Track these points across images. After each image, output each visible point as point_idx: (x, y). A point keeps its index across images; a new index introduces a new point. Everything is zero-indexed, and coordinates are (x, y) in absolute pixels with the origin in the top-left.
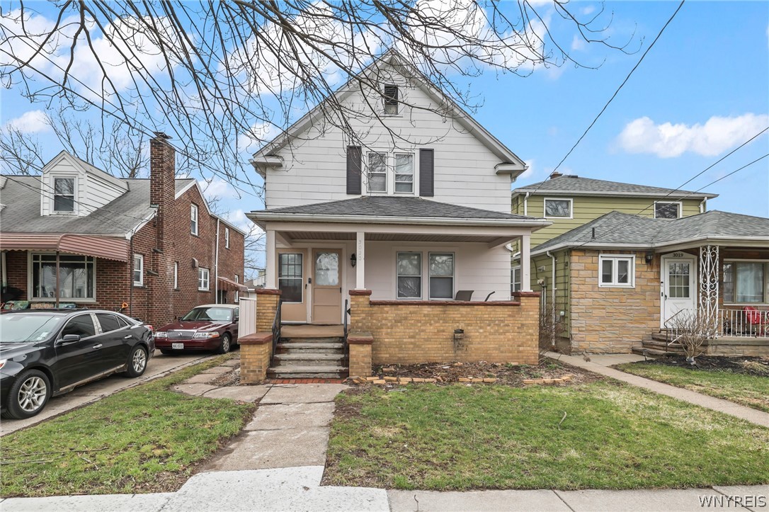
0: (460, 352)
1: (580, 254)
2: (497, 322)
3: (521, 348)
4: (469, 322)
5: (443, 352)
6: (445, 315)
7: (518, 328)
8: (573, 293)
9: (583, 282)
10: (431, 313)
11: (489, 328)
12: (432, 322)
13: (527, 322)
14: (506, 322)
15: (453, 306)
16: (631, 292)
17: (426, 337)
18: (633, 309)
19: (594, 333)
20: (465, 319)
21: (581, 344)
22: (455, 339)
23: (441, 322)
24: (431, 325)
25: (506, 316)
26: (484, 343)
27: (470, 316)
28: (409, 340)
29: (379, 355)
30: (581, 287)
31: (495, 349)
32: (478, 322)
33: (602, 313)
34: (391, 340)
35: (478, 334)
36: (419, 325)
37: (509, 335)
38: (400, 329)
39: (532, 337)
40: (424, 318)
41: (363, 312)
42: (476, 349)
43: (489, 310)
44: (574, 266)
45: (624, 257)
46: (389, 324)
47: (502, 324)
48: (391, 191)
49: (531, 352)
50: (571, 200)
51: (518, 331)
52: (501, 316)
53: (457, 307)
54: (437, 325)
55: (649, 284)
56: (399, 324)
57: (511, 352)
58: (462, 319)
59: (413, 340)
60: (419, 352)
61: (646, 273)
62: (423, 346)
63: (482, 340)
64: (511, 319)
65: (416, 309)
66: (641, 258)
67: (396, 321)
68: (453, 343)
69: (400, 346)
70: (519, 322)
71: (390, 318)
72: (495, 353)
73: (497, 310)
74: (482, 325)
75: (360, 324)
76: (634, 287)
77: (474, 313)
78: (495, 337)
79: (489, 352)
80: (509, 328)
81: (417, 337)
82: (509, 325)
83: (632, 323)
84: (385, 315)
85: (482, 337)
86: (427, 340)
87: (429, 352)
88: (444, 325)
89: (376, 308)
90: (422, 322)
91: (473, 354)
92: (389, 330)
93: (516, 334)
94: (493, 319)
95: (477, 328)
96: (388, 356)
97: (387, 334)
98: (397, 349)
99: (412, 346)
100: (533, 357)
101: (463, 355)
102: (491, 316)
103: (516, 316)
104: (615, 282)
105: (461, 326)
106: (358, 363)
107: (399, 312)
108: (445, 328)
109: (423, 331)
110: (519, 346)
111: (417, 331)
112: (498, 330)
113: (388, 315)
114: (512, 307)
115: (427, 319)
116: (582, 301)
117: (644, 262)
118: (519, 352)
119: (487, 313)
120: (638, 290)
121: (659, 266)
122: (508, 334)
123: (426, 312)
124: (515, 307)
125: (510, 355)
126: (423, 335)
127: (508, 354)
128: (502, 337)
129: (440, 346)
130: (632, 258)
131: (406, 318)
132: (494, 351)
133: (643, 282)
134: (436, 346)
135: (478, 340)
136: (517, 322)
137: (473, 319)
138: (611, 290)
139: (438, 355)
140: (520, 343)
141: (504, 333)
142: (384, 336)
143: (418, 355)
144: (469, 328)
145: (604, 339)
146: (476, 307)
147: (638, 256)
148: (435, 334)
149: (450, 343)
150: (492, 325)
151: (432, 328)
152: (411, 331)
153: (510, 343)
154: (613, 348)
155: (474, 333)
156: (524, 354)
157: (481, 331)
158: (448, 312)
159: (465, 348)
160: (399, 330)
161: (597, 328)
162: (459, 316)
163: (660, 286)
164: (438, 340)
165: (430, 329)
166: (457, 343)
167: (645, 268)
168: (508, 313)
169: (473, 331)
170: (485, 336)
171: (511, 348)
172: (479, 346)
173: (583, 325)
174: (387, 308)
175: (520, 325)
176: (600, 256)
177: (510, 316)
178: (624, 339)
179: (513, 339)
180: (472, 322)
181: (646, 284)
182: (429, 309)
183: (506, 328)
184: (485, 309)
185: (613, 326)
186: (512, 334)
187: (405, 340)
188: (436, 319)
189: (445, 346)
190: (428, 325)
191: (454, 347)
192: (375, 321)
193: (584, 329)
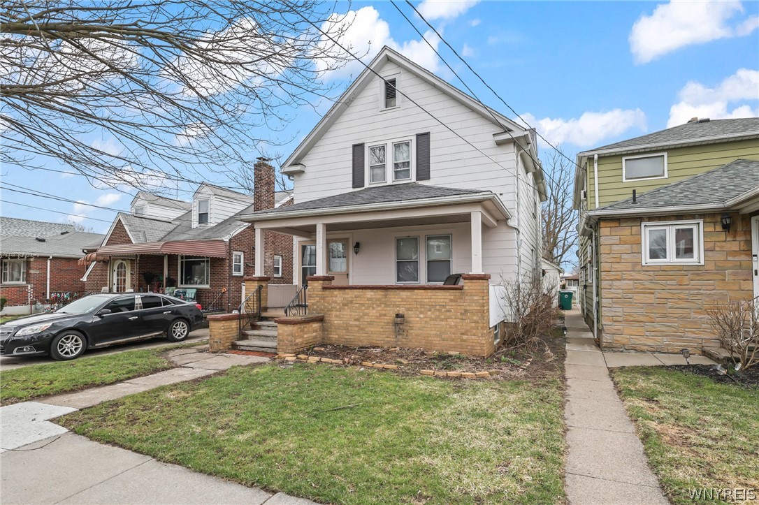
0: (400, 337)
1: (612, 224)
2: (438, 307)
3: (465, 337)
4: (409, 306)
5: (384, 336)
6: (386, 300)
7: (461, 314)
8: (603, 273)
9: (618, 260)
10: (373, 297)
11: (429, 313)
12: (375, 306)
13: (470, 308)
14: (448, 307)
15: (393, 290)
16: (696, 270)
17: (369, 320)
18: (702, 294)
19: (637, 324)
20: (405, 303)
21: (618, 338)
22: (396, 324)
23: (383, 305)
24: (373, 308)
25: (448, 300)
26: (425, 329)
27: (410, 300)
28: (355, 323)
29: (331, 336)
30: (615, 266)
31: (437, 336)
32: (419, 307)
33: (650, 299)
34: (339, 322)
35: (418, 319)
36: (363, 308)
37: (452, 322)
38: (347, 312)
39: (477, 325)
40: (367, 302)
41: (317, 295)
42: (416, 335)
43: (429, 294)
44: (603, 240)
45: (684, 224)
46: (338, 307)
47: (443, 310)
48: (390, 179)
49: (476, 341)
50: (665, 154)
51: (460, 317)
52: (442, 300)
53: (398, 291)
54: (379, 308)
55: (729, 258)
56: (346, 307)
57: (453, 340)
58: (402, 303)
59: (357, 323)
60: (363, 335)
61: (724, 244)
62: (367, 330)
63: (423, 325)
64: (453, 304)
65: (360, 293)
66: (715, 223)
67: (344, 305)
68: (394, 327)
69: (347, 328)
70: (462, 307)
71: (338, 302)
72: (436, 341)
73: (438, 294)
74: (422, 310)
75: (315, 307)
76: (702, 263)
77: (414, 297)
78: (436, 323)
79: (430, 339)
80: (451, 314)
81: (362, 320)
82: (451, 311)
83: (700, 313)
84: (334, 299)
85: (423, 322)
86: (370, 323)
87: (372, 335)
88: (385, 309)
89: (327, 292)
90: (366, 305)
91: (413, 340)
92: (338, 313)
93: (458, 321)
94: (433, 304)
95: (418, 313)
96: (337, 337)
97: (336, 316)
98: (344, 331)
99: (357, 329)
100: (479, 348)
101: (404, 340)
102: (432, 300)
103: (459, 300)
104: (671, 258)
105: (402, 311)
106: (283, 341)
107: (346, 296)
108: (386, 312)
109: (367, 314)
110: (462, 334)
111: (361, 314)
112: (439, 316)
113: (337, 299)
114: (454, 291)
115: (370, 302)
116: (616, 283)
117: (719, 228)
118: (463, 340)
119: (427, 297)
120: (711, 266)
121: (748, 232)
122: (450, 320)
123: (369, 296)
124: (458, 291)
125: (453, 343)
126: (366, 319)
127: (450, 343)
128: (443, 323)
129: (381, 330)
130: (698, 224)
131: (351, 302)
132: (435, 339)
133: (719, 256)
134: (378, 330)
135: (419, 325)
136: (459, 307)
137: (413, 303)
138: (663, 270)
139: (380, 339)
140: (463, 331)
141: (446, 319)
142: (334, 318)
143: (362, 338)
144: (410, 312)
145: (653, 334)
146: (416, 291)
147: (708, 220)
148: (377, 317)
149: (391, 327)
150: (433, 310)
151: (374, 311)
152: (356, 314)
153: (453, 330)
154: (668, 345)
155: (414, 318)
156: (468, 344)
157: (422, 316)
158: (390, 297)
159: (405, 333)
160: (345, 313)
161: (641, 319)
162: (400, 300)
163: (752, 260)
164: (380, 324)
165: (373, 313)
166: (397, 328)
167: (722, 237)
168: (449, 297)
169: (413, 316)
170: (426, 322)
171: (453, 336)
172: (419, 332)
173: (618, 314)
174: (336, 292)
175: (463, 311)
176: (643, 225)
177: (451, 301)
178: (688, 334)
179: (456, 326)
180: (412, 306)
181: (724, 258)
182: (372, 293)
183: (448, 314)
184: (425, 294)
185: (667, 317)
186: (455, 320)
187: (351, 323)
188: (378, 302)
189: (387, 330)
190: (371, 308)
191: (395, 331)
192: (326, 304)
193: (620, 319)
